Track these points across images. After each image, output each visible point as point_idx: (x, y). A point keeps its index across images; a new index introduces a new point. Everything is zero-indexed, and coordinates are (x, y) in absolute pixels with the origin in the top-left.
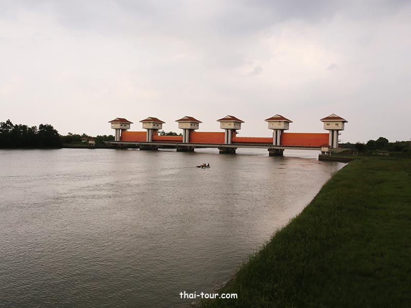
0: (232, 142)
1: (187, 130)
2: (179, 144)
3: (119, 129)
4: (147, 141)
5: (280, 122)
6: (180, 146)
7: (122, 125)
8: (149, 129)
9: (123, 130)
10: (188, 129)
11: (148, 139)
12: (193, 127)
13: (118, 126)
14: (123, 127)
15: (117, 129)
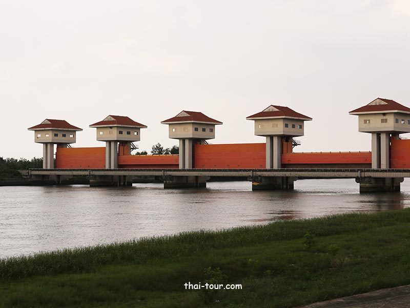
0: (284, 166)
1: (187, 142)
2: (169, 173)
3: (52, 144)
4: (107, 167)
5: (384, 114)
6: (170, 175)
7: (56, 135)
8: (109, 142)
9: (60, 145)
10: (190, 139)
11: (110, 162)
12: (200, 134)
13: (49, 136)
14: (60, 139)
15: (46, 144)
